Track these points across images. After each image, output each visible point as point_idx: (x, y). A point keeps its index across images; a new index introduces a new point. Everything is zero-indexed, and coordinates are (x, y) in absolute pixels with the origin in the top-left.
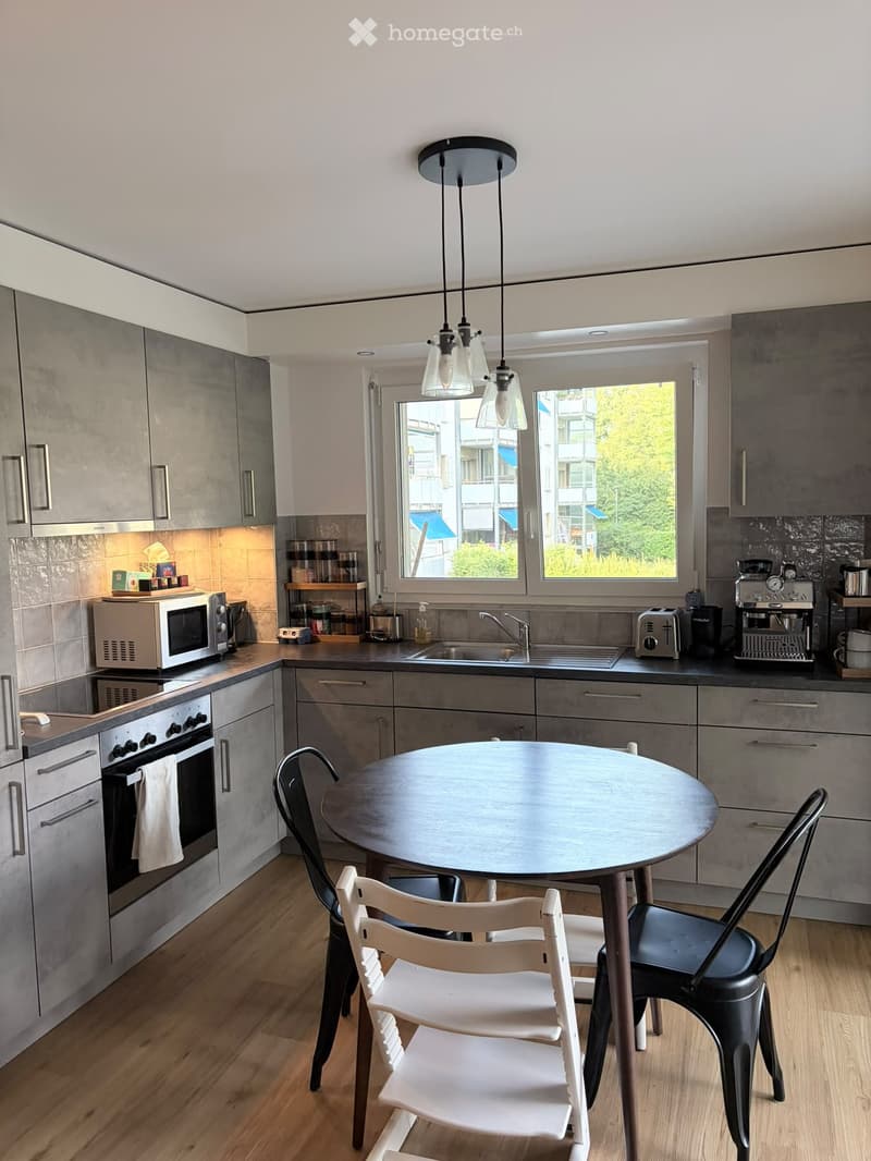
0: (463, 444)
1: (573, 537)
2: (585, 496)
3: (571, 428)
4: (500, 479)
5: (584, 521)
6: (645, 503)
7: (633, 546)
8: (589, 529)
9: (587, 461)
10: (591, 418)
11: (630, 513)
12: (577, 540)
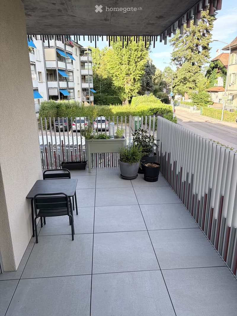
0: (47, 68)
1: (87, 98)
2: (89, 86)
3: (85, 65)
4: (59, 80)
5: (89, 93)
6: (108, 88)
7: (104, 100)
8: (91, 95)
9: (90, 75)
10: (91, 62)
11: (104, 91)
12: (88, 99)
